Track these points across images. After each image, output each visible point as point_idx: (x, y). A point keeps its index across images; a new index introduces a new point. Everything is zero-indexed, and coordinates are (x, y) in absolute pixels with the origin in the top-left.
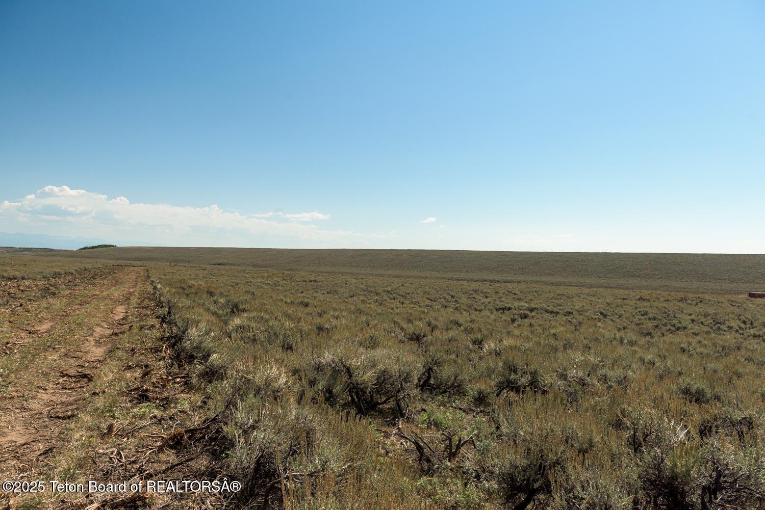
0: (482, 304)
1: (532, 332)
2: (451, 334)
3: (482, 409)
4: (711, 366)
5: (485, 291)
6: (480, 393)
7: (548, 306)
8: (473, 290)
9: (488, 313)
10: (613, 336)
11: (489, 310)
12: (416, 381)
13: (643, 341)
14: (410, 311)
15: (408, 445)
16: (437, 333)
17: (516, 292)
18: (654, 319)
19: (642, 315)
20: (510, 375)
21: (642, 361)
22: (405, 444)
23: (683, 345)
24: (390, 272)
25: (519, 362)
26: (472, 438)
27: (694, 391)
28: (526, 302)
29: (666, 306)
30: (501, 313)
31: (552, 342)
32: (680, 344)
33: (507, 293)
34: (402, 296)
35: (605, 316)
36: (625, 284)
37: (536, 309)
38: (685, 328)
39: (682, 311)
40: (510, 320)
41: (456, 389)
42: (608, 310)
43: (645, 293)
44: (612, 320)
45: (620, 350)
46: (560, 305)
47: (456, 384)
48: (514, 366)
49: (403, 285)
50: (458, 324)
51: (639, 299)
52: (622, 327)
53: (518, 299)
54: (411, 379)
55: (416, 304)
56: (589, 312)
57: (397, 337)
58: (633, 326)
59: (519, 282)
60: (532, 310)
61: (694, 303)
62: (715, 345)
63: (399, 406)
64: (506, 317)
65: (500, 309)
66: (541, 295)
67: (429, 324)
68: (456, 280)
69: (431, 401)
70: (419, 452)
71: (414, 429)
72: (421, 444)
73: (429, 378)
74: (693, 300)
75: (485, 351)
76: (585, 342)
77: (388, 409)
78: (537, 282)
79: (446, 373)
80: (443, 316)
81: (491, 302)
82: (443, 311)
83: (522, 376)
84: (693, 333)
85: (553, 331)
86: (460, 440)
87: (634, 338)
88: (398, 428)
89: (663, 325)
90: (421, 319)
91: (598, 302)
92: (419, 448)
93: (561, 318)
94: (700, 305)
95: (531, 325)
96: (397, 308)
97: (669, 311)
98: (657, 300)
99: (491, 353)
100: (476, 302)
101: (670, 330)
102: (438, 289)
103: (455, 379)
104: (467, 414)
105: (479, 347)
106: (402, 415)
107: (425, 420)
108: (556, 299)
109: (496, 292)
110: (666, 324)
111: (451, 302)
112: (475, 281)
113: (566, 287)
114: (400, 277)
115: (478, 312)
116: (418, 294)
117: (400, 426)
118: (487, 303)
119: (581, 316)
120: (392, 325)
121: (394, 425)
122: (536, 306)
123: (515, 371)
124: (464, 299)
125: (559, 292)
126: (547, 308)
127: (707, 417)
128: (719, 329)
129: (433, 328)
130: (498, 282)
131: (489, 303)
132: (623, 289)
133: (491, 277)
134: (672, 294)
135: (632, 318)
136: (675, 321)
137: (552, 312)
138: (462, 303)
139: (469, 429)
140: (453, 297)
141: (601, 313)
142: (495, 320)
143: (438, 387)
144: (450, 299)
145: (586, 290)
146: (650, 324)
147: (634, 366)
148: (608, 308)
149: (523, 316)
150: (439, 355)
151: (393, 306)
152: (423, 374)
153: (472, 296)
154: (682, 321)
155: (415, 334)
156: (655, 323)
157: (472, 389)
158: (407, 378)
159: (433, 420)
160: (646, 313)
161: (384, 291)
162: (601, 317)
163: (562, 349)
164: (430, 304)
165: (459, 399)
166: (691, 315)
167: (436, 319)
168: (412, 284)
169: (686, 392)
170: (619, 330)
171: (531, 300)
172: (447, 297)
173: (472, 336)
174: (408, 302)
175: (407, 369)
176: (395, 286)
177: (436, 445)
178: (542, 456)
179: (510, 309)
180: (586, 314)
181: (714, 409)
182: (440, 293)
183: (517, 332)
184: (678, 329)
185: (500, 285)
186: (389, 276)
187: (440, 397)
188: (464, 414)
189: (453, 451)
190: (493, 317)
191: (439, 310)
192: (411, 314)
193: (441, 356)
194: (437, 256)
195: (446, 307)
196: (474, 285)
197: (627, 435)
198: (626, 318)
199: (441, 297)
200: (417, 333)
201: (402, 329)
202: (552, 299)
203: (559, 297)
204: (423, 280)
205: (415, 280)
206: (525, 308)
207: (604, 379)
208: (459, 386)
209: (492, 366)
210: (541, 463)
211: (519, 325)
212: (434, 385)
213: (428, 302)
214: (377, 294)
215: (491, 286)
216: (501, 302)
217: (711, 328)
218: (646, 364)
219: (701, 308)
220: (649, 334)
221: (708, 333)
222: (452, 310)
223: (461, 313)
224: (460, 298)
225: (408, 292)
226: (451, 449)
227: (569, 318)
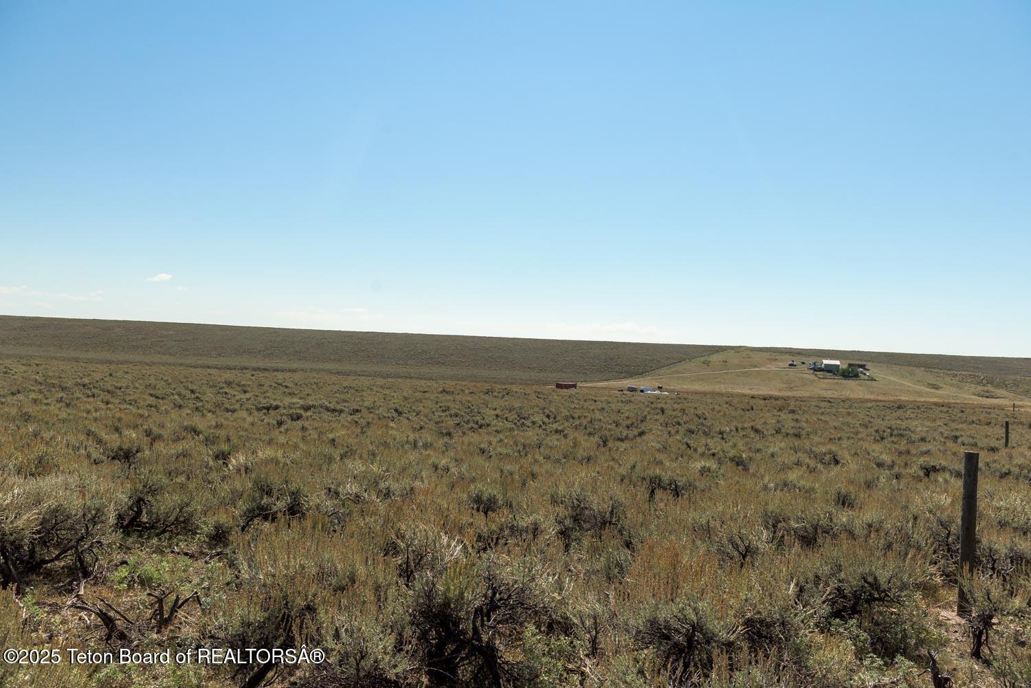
0: (238, 401)
1: (303, 439)
2: (181, 446)
3: (219, 550)
4: (508, 467)
5: (243, 383)
6: (217, 527)
7: (330, 403)
8: (226, 382)
9: (244, 414)
10: (405, 439)
11: (247, 410)
12: (112, 520)
13: (440, 443)
14: (118, 415)
15: (90, 619)
16: (160, 446)
17: (288, 385)
18: (456, 415)
19: (443, 411)
20: (262, 498)
21: (436, 467)
22: (86, 618)
23: (482, 446)
24: (92, 355)
25: (276, 480)
26: (196, 593)
27: (485, 499)
28: (301, 398)
29: (470, 400)
30: (265, 414)
31: (328, 450)
32: (480, 443)
33: (276, 385)
34: (109, 392)
35: (400, 413)
36: (428, 373)
37: (314, 406)
38: (488, 425)
39: (487, 407)
40: (275, 422)
41: (183, 525)
42: (404, 406)
43: (449, 384)
44: (408, 419)
45: (413, 456)
46: (345, 401)
47: (182, 519)
48: (268, 486)
49: (111, 375)
50: (195, 432)
51: (442, 392)
52: (418, 427)
53: (290, 394)
54: (103, 518)
55: (131, 404)
56: (381, 409)
57: (89, 456)
58: (432, 425)
59: (294, 371)
60: (307, 409)
61: (500, 395)
62: (516, 443)
63: (81, 561)
64: (271, 419)
65: (264, 408)
66: (322, 387)
67: (148, 433)
68: (201, 367)
69: (138, 548)
70: (107, 625)
71: (105, 593)
72: (112, 614)
73: (139, 513)
74: (499, 392)
75: (231, 468)
76: (371, 448)
77: (63, 568)
78: (318, 371)
79: (166, 504)
80: (172, 420)
81: (250, 398)
82: (174, 414)
83: (278, 499)
84: (496, 431)
85: (331, 436)
86: (178, 599)
87: (429, 440)
88: (77, 596)
89: (464, 422)
90: (136, 427)
91: (393, 396)
92: (108, 621)
93: (345, 418)
94: (507, 398)
95: (304, 429)
96: (96, 411)
97: (472, 406)
98: (461, 393)
99: (239, 470)
100: (229, 399)
101: (472, 428)
102: (170, 381)
103: (181, 511)
104: (196, 560)
105: (224, 463)
106: (86, 574)
107: (126, 577)
108: (343, 393)
109: (260, 385)
110: (468, 421)
111: (189, 399)
112: (231, 369)
113: (355, 378)
114: (111, 362)
115: (230, 413)
116: (137, 388)
117: (82, 592)
118: (244, 400)
119: (371, 415)
120: (82, 437)
121: (70, 591)
122: (314, 403)
123: (269, 493)
124: (209, 395)
125: (345, 384)
126: (328, 405)
127: (494, 527)
128: (523, 424)
129: (154, 438)
130: (266, 370)
131: (248, 399)
132: (425, 379)
133: (255, 363)
134: (479, 385)
135: (431, 416)
136: (478, 418)
137: (334, 410)
138: (207, 401)
139: (196, 580)
140: (193, 392)
141: (396, 410)
142: (253, 424)
143: (152, 527)
144: (188, 394)
145: (380, 381)
146: (451, 422)
147: (424, 474)
148: (404, 404)
149: (295, 417)
150: (155, 478)
151: (88, 407)
152: (131, 508)
153: (223, 390)
154: (486, 417)
155: (122, 449)
156: (457, 420)
157: (205, 523)
158: (96, 517)
159: (138, 577)
160: (448, 409)
161: (77, 384)
162: (395, 414)
163: (339, 458)
164: (154, 403)
165: (186, 540)
166: (495, 409)
167: (162, 426)
168: (127, 373)
169: (478, 500)
170: (414, 430)
171: (308, 395)
172: (184, 392)
173: (215, 448)
174: (117, 401)
175: (97, 502)
176: (97, 376)
177: (140, 613)
178: (286, 604)
179: (277, 408)
180: (377, 412)
181: (502, 517)
182: (173, 386)
183: (282, 439)
184: (480, 427)
185: (266, 374)
186: (90, 361)
187: (155, 541)
188: (189, 561)
189: (166, 616)
190: (250, 419)
191: (167, 412)
192: (120, 420)
193: (160, 478)
194: (172, 332)
195: (180, 407)
196: (228, 376)
197: (399, 560)
198: (426, 416)
199: (174, 392)
200: (125, 447)
201: (100, 442)
202: (336, 392)
203: (345, 391)
204: (148, 367)
205: (134, 368)
206: (298, 406)
207: (387, 494)
208: (186, 521)
209: (239, 487)
210: (284, 612)
211: (287, 430)
212: (147, 523)
213: (152, 400)
214: (63, 389)
215: (253, 375)
216: (265, 398)
217: (515, 424)
218: (439, 471)
219: (507, 402)
220: (449, 434)
221: (511, 430)
222: (189, 412)
223: (203, 415)
224: (204, 394)
225: (119, 385)
226: (161, 614)
227: (356, 417)
